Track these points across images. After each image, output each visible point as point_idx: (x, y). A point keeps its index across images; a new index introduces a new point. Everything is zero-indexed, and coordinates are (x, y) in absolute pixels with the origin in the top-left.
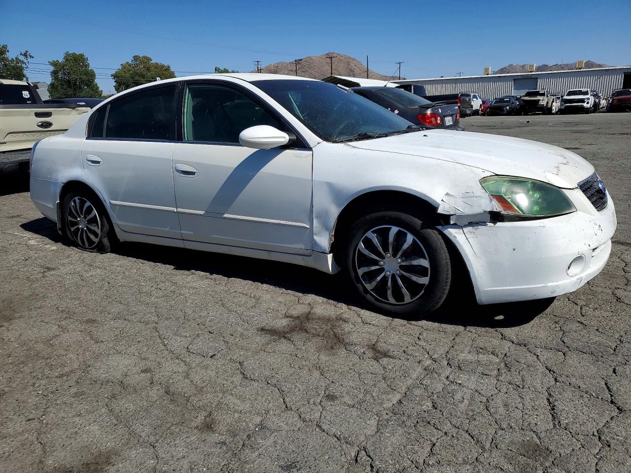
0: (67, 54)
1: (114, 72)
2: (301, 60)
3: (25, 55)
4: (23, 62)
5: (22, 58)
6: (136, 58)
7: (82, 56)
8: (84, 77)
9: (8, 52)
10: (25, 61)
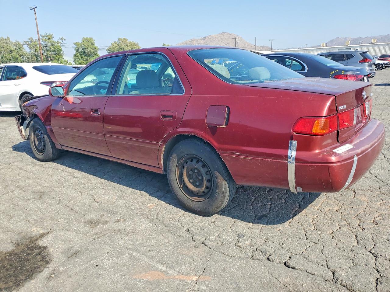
0: (84, 38)
1: (107, 48)
2: (205, 37)
3: (62, 39)
4: (61, 43)
5: (60, 41)
6: (119, 40)
7: (91, 39)
8: (92, 50)
9: (54, 37)
10: (62, 42)
